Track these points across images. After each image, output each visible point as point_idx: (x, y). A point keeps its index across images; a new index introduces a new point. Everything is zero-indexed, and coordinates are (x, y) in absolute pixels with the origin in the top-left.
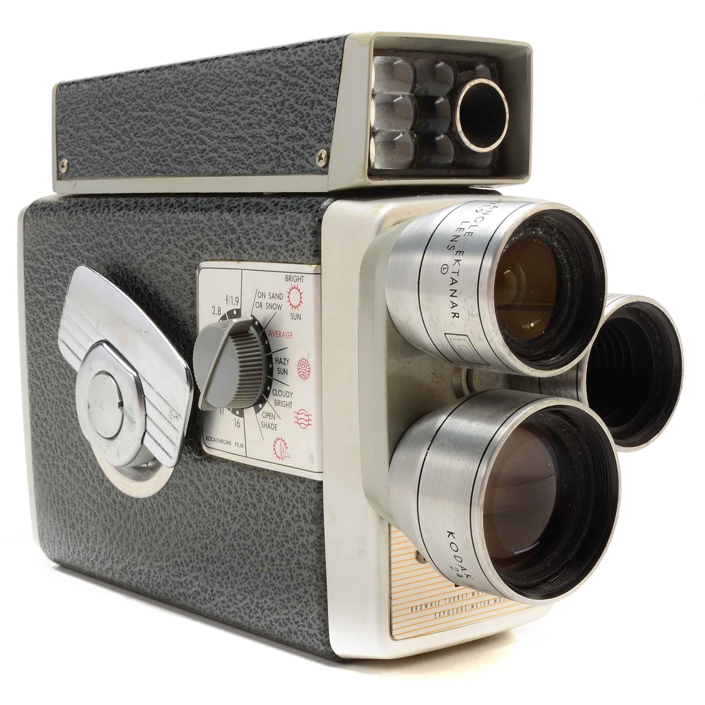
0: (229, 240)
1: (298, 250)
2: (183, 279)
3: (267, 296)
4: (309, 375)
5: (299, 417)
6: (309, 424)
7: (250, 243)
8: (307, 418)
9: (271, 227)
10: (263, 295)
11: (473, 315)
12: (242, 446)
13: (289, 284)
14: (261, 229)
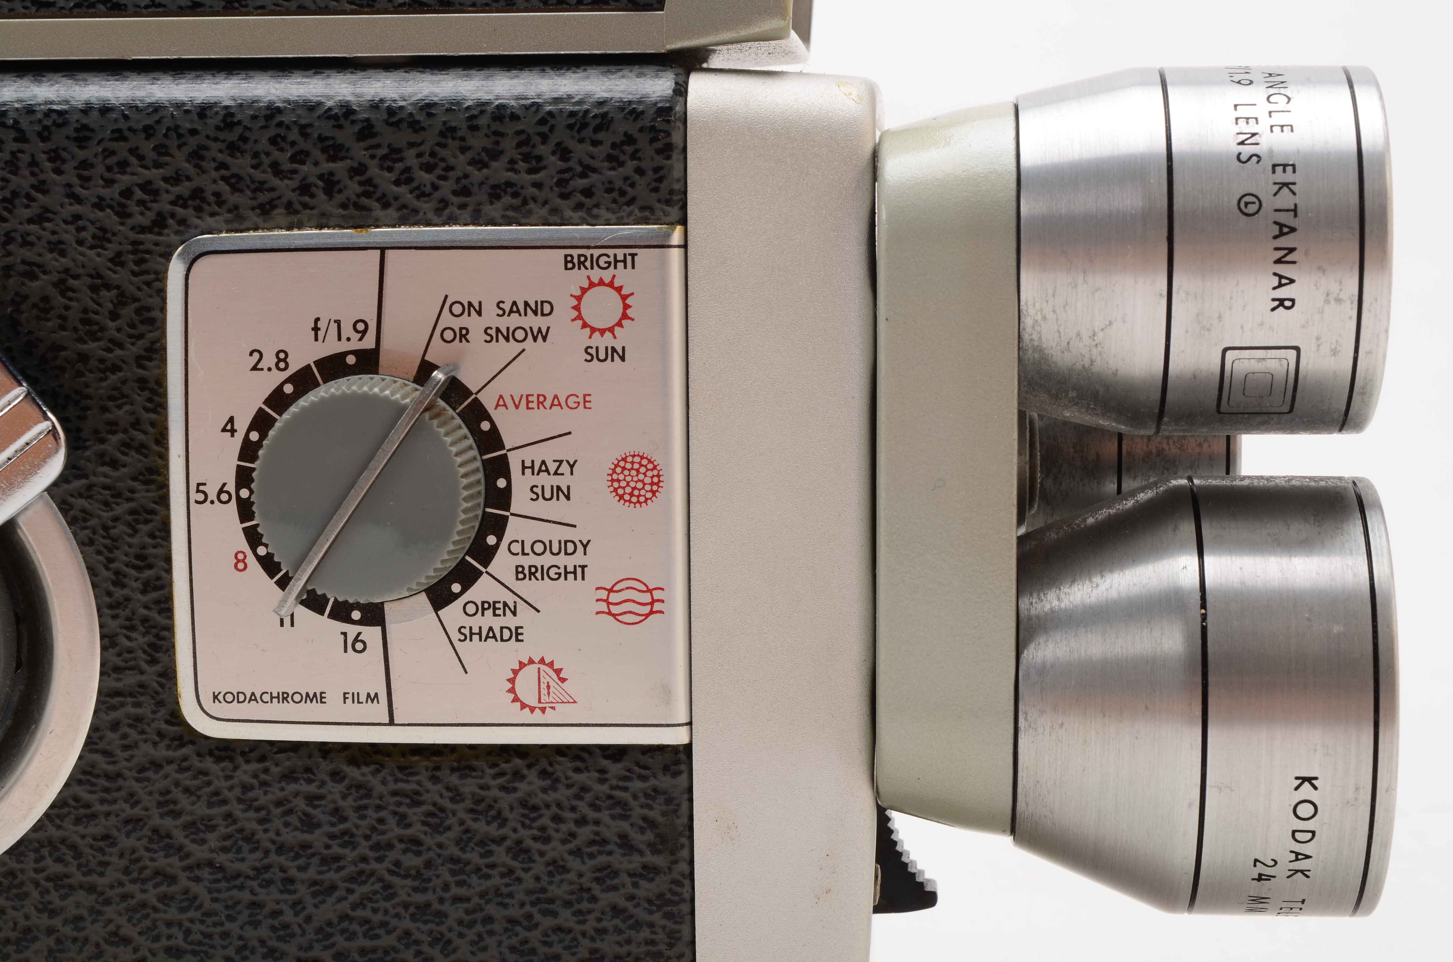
0: (321, 177)
1: (609, 191)
2: (108, 287)
3: (490, 310)
4: (654, 493)
5: (614, 598)
6: (652, 612)
7: (409, 181)
8: (646, 598)
9: (494, 138)
10: (475, 309)
11: (1338, 300)
12: (373, 698)
13: (579, 277)
14: (453, 144)
